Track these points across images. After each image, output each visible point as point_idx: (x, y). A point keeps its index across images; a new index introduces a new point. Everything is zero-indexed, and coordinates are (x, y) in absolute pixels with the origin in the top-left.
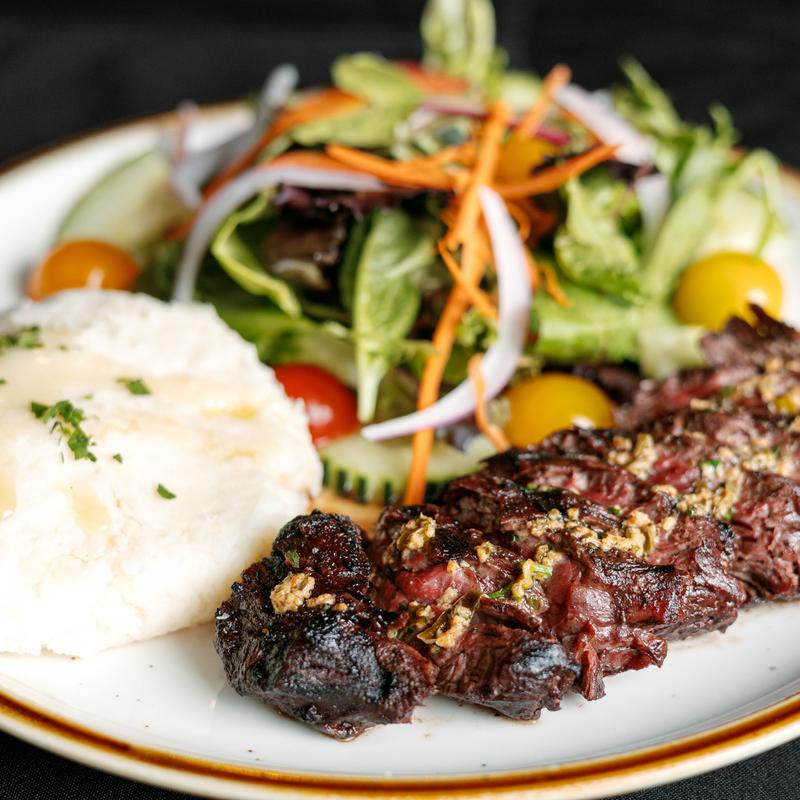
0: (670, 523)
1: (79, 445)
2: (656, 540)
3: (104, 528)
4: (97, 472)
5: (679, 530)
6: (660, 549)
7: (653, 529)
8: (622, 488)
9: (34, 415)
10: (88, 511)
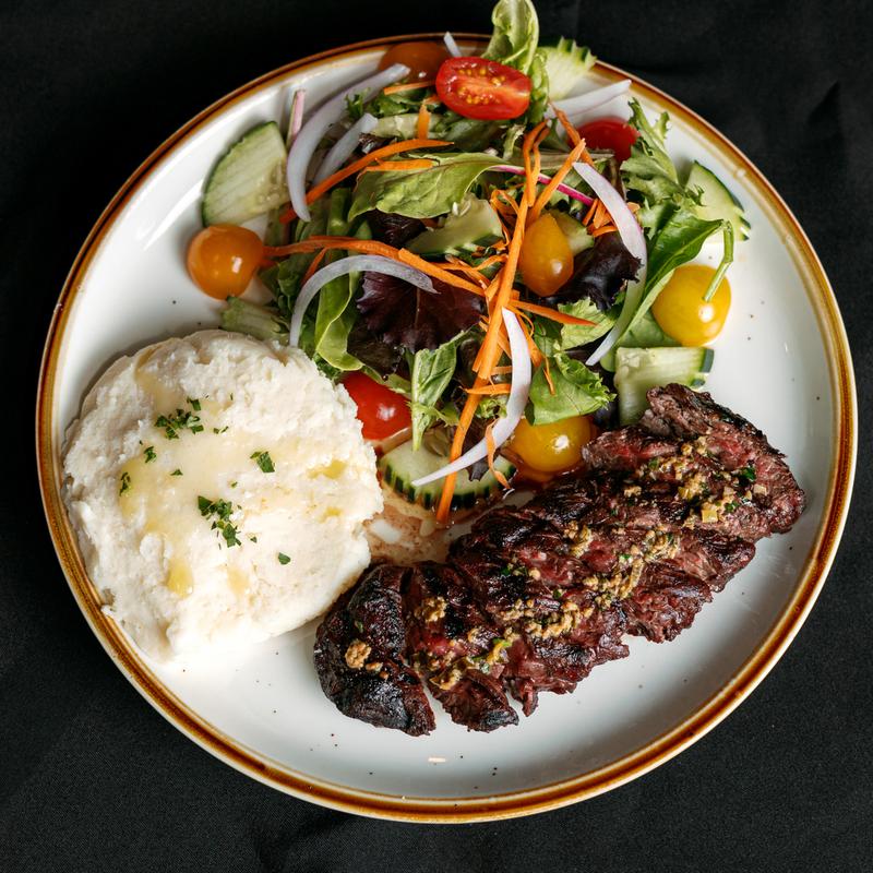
0: (589, 612)
1: (230, 535)
2: (578, 621)
3: (247, 592)
4: (241, 550)
5: (593, 618)
6: (581, 626)
7: (578, 615)
8: (565, 573)
9: (200, 511)
10: (237, 581)
